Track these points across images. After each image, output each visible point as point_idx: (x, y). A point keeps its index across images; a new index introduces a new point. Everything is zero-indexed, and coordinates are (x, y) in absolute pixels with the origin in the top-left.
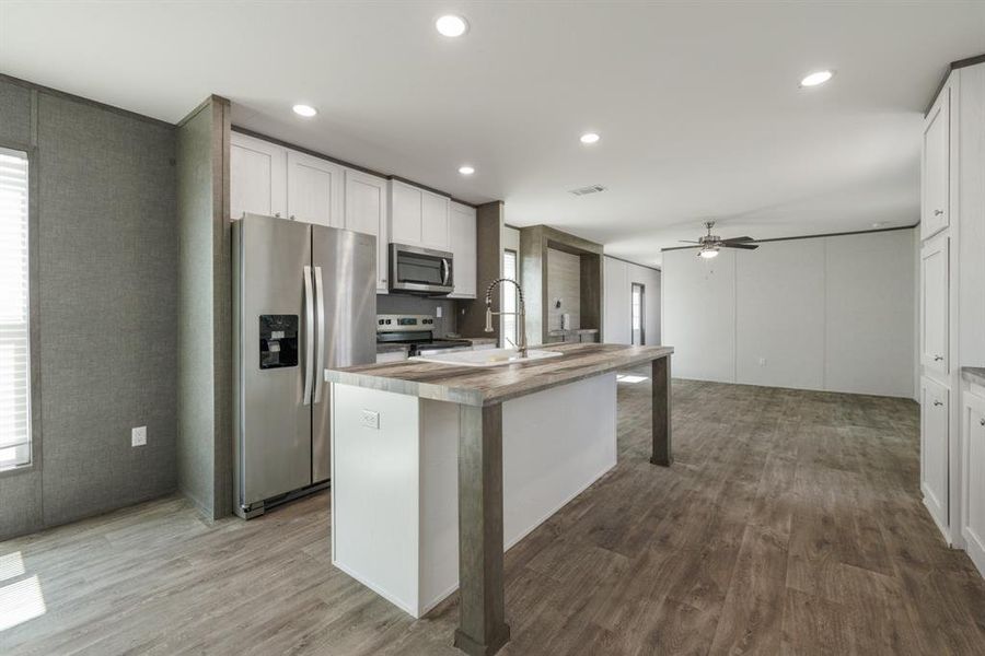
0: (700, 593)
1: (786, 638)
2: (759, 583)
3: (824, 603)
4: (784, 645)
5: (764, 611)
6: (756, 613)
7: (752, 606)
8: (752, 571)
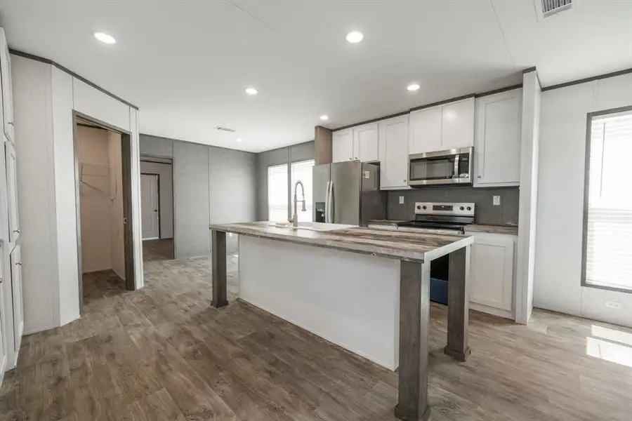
0: (195, 352)
1: (147, 366)
2: (179, 378)
3: (139, 397)
4: (146, 362)
5: (164, 368)
6: (166, 363)
7: (170, 365)
8: (190, 382)
